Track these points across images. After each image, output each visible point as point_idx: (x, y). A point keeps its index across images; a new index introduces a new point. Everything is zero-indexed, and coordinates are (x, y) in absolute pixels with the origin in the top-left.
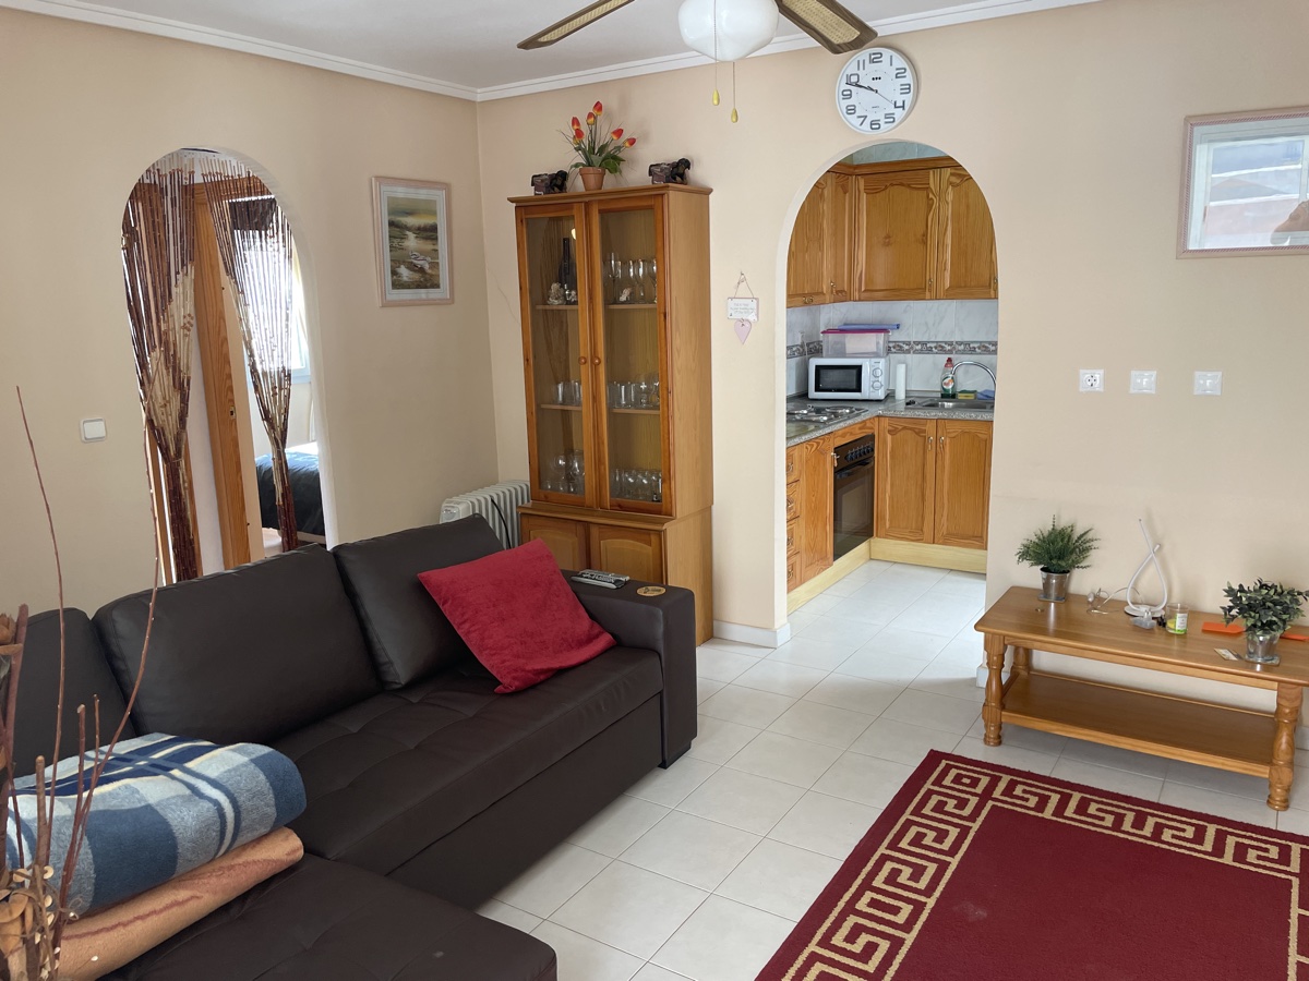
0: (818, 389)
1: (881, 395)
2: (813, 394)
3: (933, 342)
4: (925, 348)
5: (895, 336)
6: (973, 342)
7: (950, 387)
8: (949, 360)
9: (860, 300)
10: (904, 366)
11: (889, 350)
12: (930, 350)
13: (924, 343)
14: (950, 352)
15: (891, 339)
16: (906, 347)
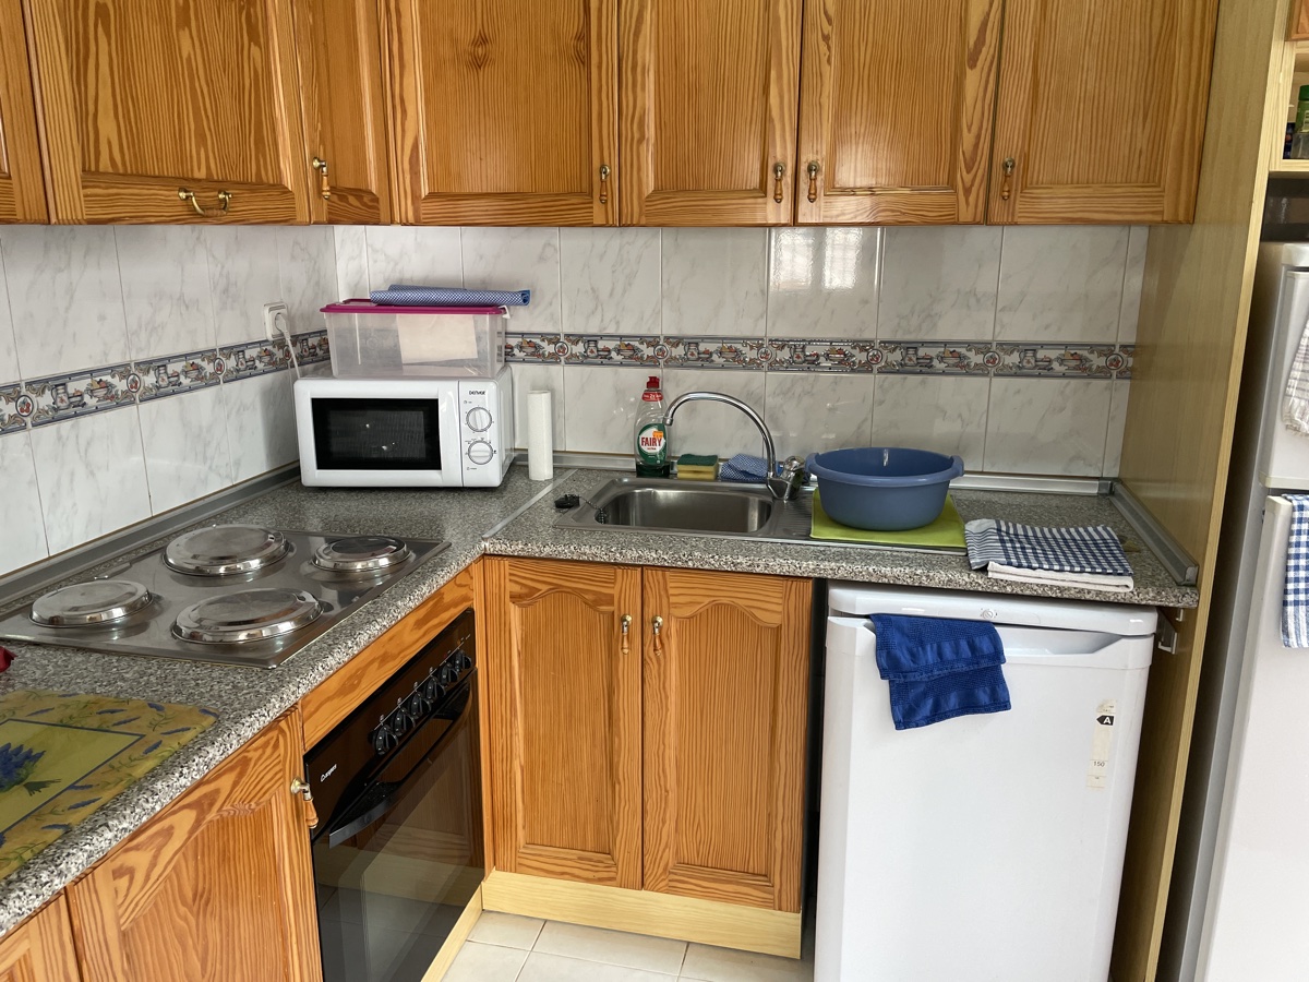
0: (324, 462)
1: (492, 475)
2: (313, 475)
3: (611, 337)
4: (593, 350)
5: (520, 320)
6: (704, 339)
7: (658, 449)
8: (653, 383)
9: (417, 223)
10: (546, 397)
11: (507, 355)
12: (604, 358)
13: (590, 340)
14: (652, 362)
15: (511, 329)
16: (549, 349)
